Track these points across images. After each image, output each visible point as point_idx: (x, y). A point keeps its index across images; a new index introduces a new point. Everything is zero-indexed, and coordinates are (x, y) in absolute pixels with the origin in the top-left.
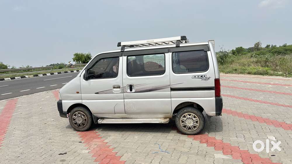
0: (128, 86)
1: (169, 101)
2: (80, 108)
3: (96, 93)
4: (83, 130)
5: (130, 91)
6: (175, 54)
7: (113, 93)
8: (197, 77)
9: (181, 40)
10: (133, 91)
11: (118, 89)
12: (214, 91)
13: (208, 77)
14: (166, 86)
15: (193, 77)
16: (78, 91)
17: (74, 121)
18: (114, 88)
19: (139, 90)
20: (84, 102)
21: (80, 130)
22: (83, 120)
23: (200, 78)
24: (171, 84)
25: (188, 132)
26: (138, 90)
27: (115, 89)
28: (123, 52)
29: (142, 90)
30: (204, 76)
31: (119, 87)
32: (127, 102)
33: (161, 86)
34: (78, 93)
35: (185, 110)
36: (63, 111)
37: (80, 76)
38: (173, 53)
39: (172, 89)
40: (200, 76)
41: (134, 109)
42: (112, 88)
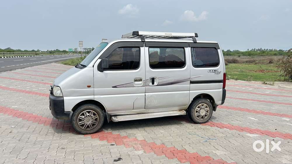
0: (151, 79)
1: (188, 93)
2: (90, 106)
3: (113, 87)
4: (92, 131)
5: (152, 84)
6: (193, 49)
7: (133, 87)
8: (211, 71)
9: (195, 37)
10: (156, 83)
11: (140, 82)
12: (222, 83)
13: (219, 71)
14: (187, 79)
15: (209, 71)
16: (89, 85)
17: (80, 123)
18: (136, 81)
19: (162, 83)
20: (96, 98)
21: (88, 133)
22: (93, 120)
23: (214, 72)
24: (191, 77)
25: (200, 121)
26: (160, 84)
27: (136, 83)
28: (144, 42)
29: (164, 83)
30: (217, 71)
31: (141, 80)
32: (148, 95)
33: (182, 79)
34: (89, 87)
35: (200, 101)
36: (65, 111)
37: (93, 66)
38: (191, 47)
39: (192, 82)
40: (214, 71)
41: (155, 103)
42: (133, 81)
